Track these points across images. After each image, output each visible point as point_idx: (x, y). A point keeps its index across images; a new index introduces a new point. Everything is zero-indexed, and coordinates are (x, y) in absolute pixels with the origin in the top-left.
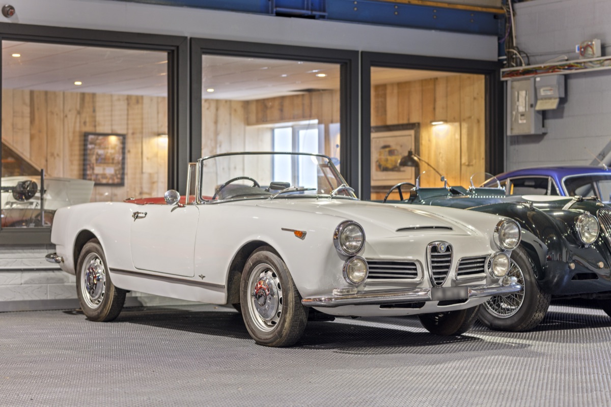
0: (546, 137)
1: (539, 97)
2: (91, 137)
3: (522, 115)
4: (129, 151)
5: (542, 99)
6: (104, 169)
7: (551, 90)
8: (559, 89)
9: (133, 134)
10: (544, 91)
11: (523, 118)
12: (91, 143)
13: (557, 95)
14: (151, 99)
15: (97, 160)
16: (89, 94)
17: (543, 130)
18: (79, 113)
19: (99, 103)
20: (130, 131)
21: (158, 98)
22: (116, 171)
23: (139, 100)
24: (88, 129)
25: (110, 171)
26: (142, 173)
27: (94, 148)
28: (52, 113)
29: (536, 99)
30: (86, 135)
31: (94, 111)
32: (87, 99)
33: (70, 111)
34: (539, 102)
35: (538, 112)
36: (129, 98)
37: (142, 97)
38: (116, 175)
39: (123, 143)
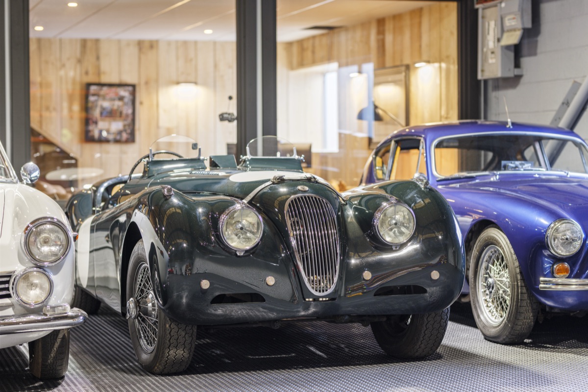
0: (523, 80)
1: (506, 29)
2: (93, 89)
3: (493, 53)
4: (141, 103)
5: (508, 31)
6: (110, 124)
7: (514, 18)
8: (522, 17)
9: (147, 83)
10: (509, 20)
11: (493, 56)
12: (94, 95)
13: (520, 26)
14: (169, 43)
15: (101, 114)
16: (91, 40)
17: (517, 72)
18: (80, 61)
19: (104, 49)
20: (143, 81)
21: (177, 42)
22: (125, 126)
23: (153, 45)
24: (91, 78)
25: (117, 126)
26: (158, 127)
27: (96, 101)
28: (47, 62)
29: (503, 31)
30: (89, 85)
31: (98, 58)
32: (89, 44)
33: (69, 59)
34: (505, 35)
35: (508, 47)
36: (140, 44)
37: (157, 41)
38: (125, 130)
39: (133, 94)
